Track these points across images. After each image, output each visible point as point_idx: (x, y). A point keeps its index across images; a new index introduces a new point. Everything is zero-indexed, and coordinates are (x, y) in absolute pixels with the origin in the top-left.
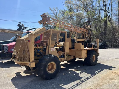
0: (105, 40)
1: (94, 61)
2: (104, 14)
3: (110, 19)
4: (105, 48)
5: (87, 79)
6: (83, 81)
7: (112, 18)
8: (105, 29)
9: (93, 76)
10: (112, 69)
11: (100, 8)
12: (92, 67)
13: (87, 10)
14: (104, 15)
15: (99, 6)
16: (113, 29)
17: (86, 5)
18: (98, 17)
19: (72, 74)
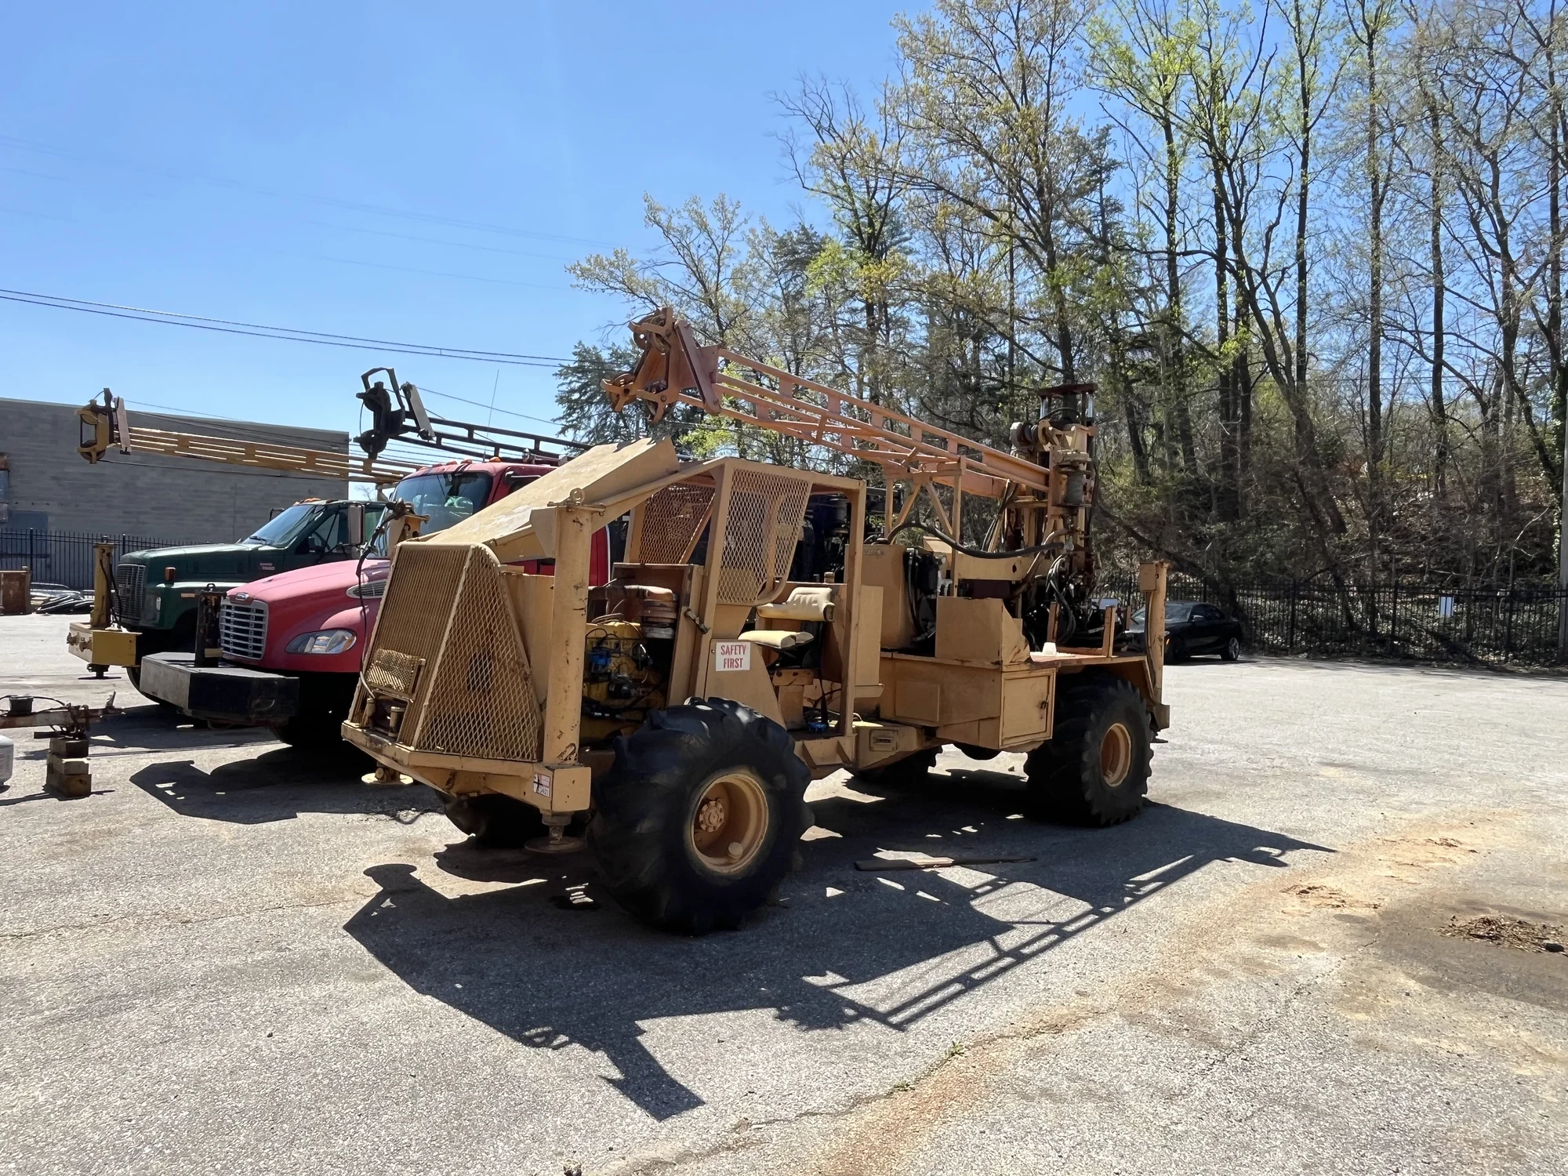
0: (1225, 572)
1: (1114, 780)
2: (1222, 296)
3: (1278, 350)
4: (1228, 659)
5: (1053, 937)
6: (1019, 956)
7: (1301, 340)
8: (1228, 452)
9: (1104, 916)
10: (1289, 857)
11: (1177, 237)
12: (1100, 834)
13: (1047, 243)
14: (1223, 306)
15: (1171, 213)
16: (1312, 458)
17: (1039, 193)
18: (1163, 321)
19: (911, 891)
